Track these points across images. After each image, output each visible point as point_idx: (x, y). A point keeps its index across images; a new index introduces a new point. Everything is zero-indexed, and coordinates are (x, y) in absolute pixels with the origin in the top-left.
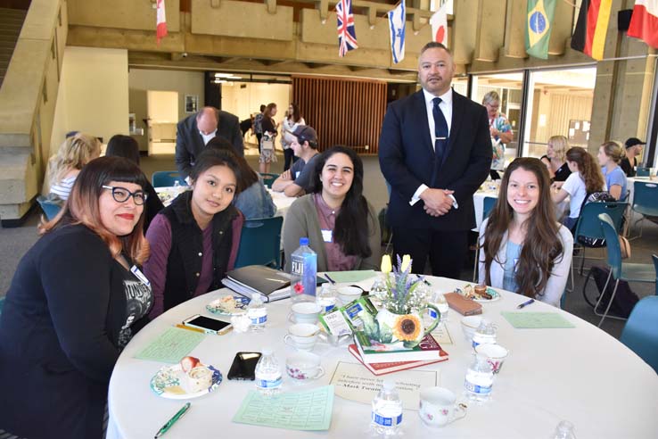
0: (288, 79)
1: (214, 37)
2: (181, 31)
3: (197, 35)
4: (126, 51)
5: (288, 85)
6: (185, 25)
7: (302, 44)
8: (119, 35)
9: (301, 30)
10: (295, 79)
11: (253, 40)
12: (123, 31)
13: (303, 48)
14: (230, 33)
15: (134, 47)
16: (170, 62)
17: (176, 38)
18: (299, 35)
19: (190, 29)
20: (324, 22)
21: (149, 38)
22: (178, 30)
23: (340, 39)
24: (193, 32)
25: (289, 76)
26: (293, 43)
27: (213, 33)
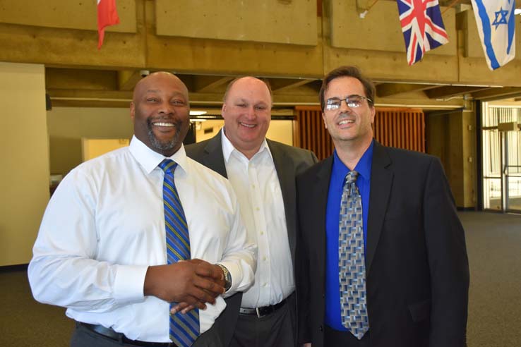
0: (290, 113)
1: (193, 41)
2: (138, 30)
3: (167, 40)
4: (42, 68)
5: (289, 123)
6: (145, 22)
7: (331, 51)
8: (27, 38)
9: (330, 28)
10: (301, 112)
11: (258, 45)
12: (35, 30)
13: (333, 58)
14: (221, 35)
15: (56, 59)
16: (116, 93)
17: (131, 43)
18: (327, 37)
19: (154, 28)
20: (362, 16)
21: (83, 44)
22: (134, 30)
23: (408, 34)
24: (160, 32)
25: (292, 108)
26: (318, 50)
27: (193, 36)
